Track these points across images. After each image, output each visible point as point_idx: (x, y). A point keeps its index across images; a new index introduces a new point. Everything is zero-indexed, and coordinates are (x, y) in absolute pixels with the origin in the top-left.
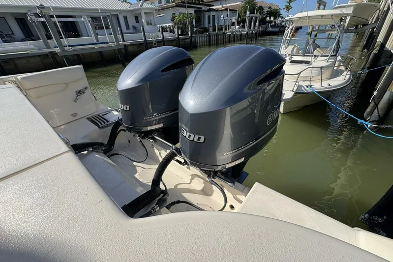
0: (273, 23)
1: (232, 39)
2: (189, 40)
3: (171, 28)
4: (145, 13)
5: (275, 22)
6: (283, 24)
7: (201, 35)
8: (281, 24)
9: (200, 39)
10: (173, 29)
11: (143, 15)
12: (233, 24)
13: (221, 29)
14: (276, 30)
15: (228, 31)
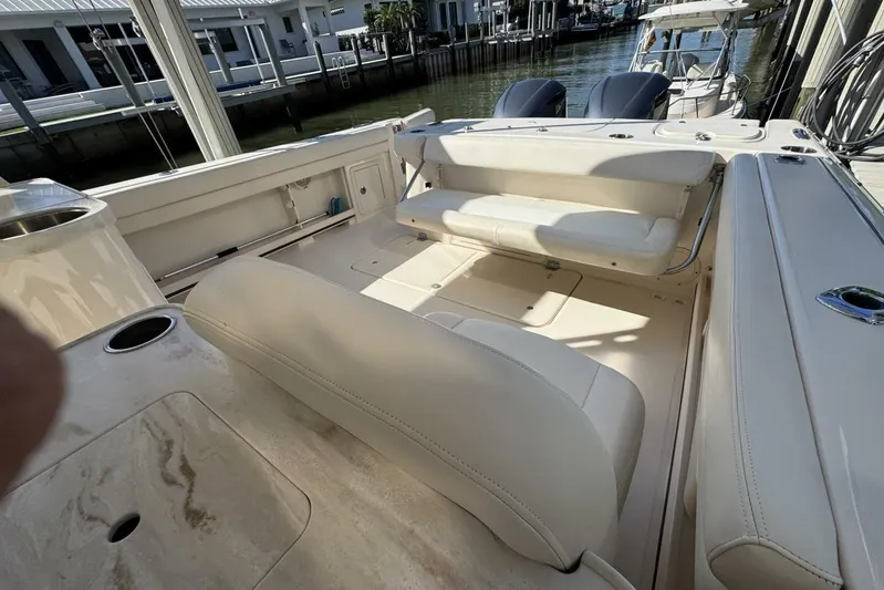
0: (585, 13)
1: (500, 56)
2: (412, 64)
3: (366, 40)
4: (308, 9)
5: (588, 9)
6: (606, 12)
7: (435, 51)
8: (601, 12)
9: (435, 60)
10: (371, 41)
11: (304, 14)
12: (499, 20)
13: (475, 33)
14: (592, 27)
15: (490, 38)
